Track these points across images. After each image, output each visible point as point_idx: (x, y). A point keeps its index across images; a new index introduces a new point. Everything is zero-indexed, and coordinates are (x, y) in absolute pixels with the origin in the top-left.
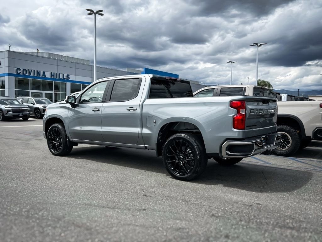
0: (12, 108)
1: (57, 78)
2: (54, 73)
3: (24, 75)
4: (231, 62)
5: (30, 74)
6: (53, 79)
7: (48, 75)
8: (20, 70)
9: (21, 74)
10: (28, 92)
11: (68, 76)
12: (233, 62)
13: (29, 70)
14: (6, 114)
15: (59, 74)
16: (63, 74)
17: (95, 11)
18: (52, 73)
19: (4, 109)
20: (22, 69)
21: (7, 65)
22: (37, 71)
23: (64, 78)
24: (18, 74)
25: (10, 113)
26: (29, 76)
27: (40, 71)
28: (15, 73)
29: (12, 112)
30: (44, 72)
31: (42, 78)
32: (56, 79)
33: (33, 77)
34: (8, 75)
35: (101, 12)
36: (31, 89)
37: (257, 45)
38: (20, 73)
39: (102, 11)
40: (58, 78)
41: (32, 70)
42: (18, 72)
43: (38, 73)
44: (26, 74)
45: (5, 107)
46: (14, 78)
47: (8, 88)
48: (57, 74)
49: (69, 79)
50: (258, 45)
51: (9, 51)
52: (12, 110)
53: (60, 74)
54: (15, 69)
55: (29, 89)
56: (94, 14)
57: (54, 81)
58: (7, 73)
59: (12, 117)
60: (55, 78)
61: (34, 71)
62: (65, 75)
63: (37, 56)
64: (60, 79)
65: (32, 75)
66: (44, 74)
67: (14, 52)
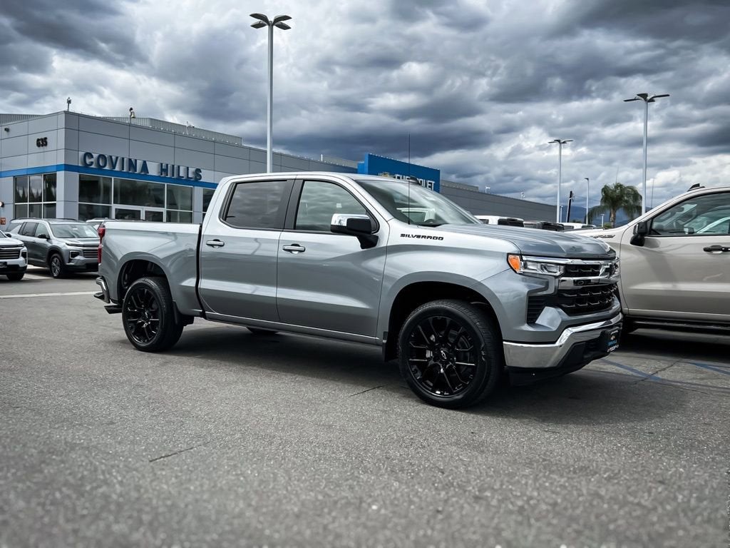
0: (84, 246)
1: (173, 175)
2: (167, 165)
3: (100, 168)
4: (559, 141)
5: (114, 166)
6: (165, 179)
7: (153, 170)
8: (92, 157)
9: (93, 166)
10: (109, 209)
11: (198, 171)
12: (564, 142)
13: (111, 157)
14: (70, 261)
15: (179, 167)
16: (188, 168)
17: (271, 19)
18: (162, 164)
19: (64, 248)
20: (95, 156)
21: (62, 144)
22: (130, 160)
23: (190, 176)
24: (86, 166)
25: (78, 258)
26: (112, 172)
27: (136, 161)
28: (80, 165)
29: (84, 256)
30: (145, 162)
31: (139, 176)
32: (170, 178)
33: (120, 173)
34: (65, 170)
35: (285, 22)
36: (114, 203)
37: (645, 100)
38: (92, 163)
39: (287, 18)
40: (175, 176)
41: (117, 158)
42: (88, 161)
43: (132, 165)
44: (105, 166)
45: (68, 245)
46: (76, 175)
47: (63, 199)
48: (173, 166)
49: (200, 179)
50: (648, 98)
51: (67, 113)
52: (84, 250)
53: (181, 167)
54: (81, 154)
55: (109, 202)
56: (269, 25)
57: (166, 184)
58: (63, 163)
59: (85, 268)
60: (169, 176)
61: (123, 159)
62: (192, 170)
63: (130, 125)
64: (179, 179)
65: (117, 168)
66: (145, 167)
67: (79, 115)
